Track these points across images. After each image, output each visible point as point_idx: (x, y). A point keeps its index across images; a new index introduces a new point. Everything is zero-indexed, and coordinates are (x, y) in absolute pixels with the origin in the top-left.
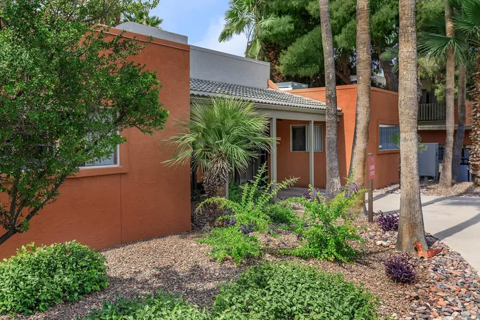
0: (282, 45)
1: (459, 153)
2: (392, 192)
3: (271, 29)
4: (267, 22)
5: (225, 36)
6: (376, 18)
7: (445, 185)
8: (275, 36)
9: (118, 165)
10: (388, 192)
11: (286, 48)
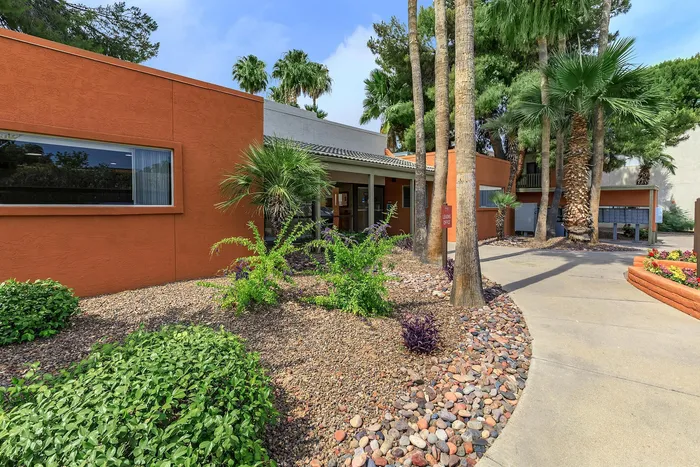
0: (407, 124)
1: (555, 211)
2: (488, 243)
3: (397, 112)
4: (394, 107)
5: (364, 120)
6: (483, 98)
7: (540, 239)
8: (402, 117)
9: (172, 205)
10: (485, 244)
11: (408, 127)
